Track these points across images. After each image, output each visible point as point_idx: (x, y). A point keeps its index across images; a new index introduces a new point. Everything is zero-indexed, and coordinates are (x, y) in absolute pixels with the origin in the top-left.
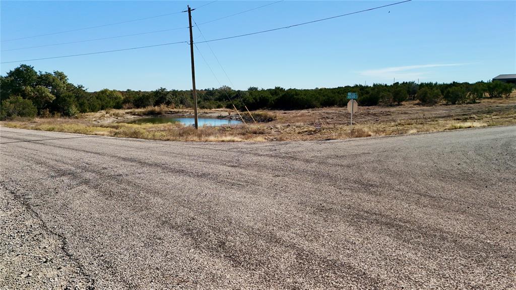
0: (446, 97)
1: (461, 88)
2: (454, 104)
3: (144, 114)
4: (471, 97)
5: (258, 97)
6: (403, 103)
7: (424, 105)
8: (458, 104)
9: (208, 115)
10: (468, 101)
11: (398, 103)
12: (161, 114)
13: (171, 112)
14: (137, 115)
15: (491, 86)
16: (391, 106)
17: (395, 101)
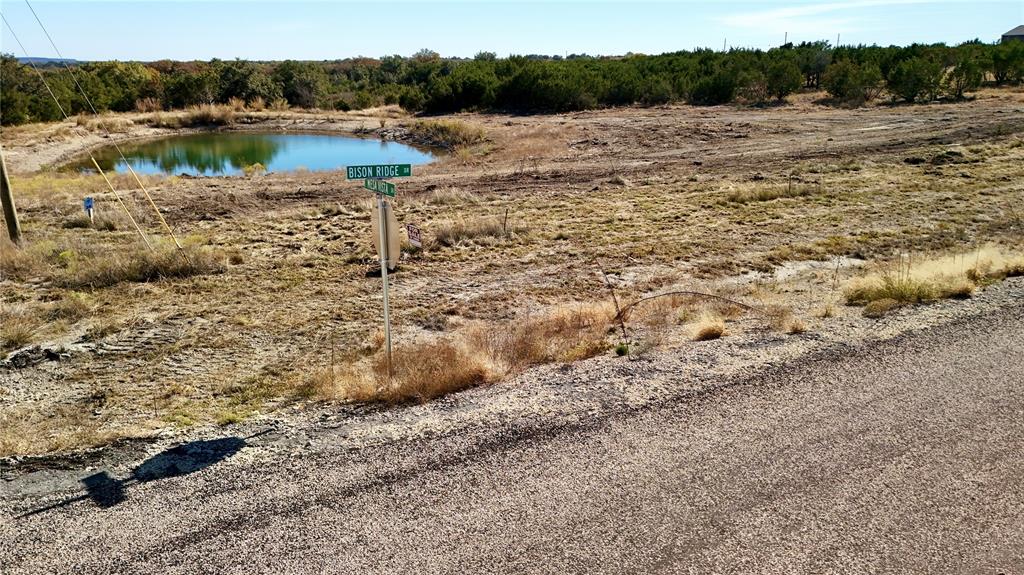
0: (892, 85)
1: (931, 60)
2: (910, 101)
3: (184, 124)
4: (953, 84)
5: (459, 82)
6: (789, 98)
7: (836, 105)
8: (920, 103)
9: (333, 127)
10: (946, 94)
11: (780, 97)
12: (225, 124)
13: (251, 118)
14: (164, 126)
15: (1002, 56)
16: (762, 105)
17: (770, 95)
